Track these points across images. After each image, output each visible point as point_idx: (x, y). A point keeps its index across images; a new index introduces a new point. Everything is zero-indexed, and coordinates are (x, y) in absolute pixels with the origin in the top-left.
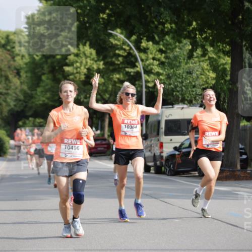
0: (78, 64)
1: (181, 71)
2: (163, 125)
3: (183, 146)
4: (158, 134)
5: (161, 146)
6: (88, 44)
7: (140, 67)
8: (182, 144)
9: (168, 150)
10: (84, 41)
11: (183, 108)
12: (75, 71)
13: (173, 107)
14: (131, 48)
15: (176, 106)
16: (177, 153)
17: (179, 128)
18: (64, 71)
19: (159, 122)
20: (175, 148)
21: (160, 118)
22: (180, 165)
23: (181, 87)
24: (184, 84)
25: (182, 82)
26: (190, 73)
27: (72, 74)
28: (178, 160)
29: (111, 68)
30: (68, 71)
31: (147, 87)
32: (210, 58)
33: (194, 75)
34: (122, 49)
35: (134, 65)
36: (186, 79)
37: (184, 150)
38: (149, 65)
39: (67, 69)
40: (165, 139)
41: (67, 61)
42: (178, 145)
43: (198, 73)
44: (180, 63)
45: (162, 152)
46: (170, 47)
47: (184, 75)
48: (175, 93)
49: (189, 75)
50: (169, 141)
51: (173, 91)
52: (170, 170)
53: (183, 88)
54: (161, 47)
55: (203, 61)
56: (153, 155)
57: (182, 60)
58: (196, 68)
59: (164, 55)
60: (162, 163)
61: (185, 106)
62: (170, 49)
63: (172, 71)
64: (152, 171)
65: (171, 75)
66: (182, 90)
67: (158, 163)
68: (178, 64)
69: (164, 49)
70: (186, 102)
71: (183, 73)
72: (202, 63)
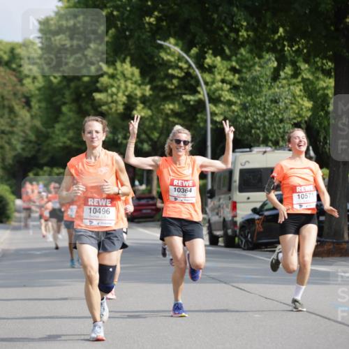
0: (114, 90)
1: (263, 99)
2: (236, 177)
3: (266, 207)
4: (230, 190)
5: (234, 207)
6: (128, 60)
7: (203, 93)
8: (265, 204)
9: (244, 212)
10: (123, 56)
11: (265, 152)
12: (110, 100)
13: (251, 151)
14: (190, 66)
15: (255, 150)
16: (257, 217)
17: (260, 180)
18: (93, 99)
19: (231, 173)
20: (255, 210)
22: (260, 235)
23: (262, 122)
24: (267, 118)
25: (264, 115)
26: (275, 101)
27: (106, 103)
28: (259, 227)
29: (162, 94)
30: (100, 99)
31: (213, 122)
32: (304, 80)
33: (282, 105)
34: (177, 67)
35: (194, 91)
36: (269, 110)
37: (267, 213)
38: (217, 90)
39: (98, 96)
40: (239, 196)
41: (99, 85)
42: (258, 206)
43: (288, 101)
44: (261, 87)
45: (235, 216)
46: (246, 64)
47: (268, 104)
48: (253, 131)
49: (274, 105)
50: (245, 199)
51: (251, 127)
52: (247, 241)
53: (266, 123)
54: (234, 64)
55: (294, 84)
56: (222, 219)
57: (264, 83)
58: (284, 94)
59: (237, 76)
60: (235, 232)
61: (268, 149)
62: (246, 67)
63: (249, 99)
64: (221, 243)
65: (247, 105)
66: (264, 126)
67: (230, 232)
68: (258, 88)
69: (237, 67)
70: (270, 144)
71: (266, 101)
72: (292, 87)
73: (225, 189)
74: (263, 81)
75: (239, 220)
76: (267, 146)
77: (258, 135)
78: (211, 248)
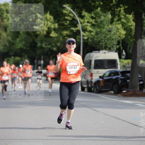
1: (105, 30)
2: (93, 63)
3: (105, 76)
4: (90, 68)
5: (92, 75)
6: (48, 13)
7: (80, 27)
8: (104, 74)
9: (96, 78)
11: (105, 53)
13: (99, 52)
14: (74, 16)
15: (101, 52)
16: (101, 80)
17: (103, 64)
19: (91, 61)
20: (100, 77)
21: (91, 59)
22: (102, 87)
24: (106, 38)
26: (110, 31)
28: (102, 84)
29: (62, 27)
31: (83, 39)
32: (122, 22)
34: (69, 16)
35: (76, 26)
36: (107, 35)
37: (105, 78)
38: (85, 26)
40: (94, 71)
42: (102, 75)
43: (115, 31)
44: (104, 25)
45: (92, 79)
46: (98, 15)
47: (107, 32)
48: (101, 43)
49: (109, 33)
50: (96, 72)
51: (99, 42)
52: (97, 90)
53: (106, 40)
54: (93, 15)
55: (118, 24)
56: (86, 80)
57: (105, 24)
58: (113, 28)
59: (94, 20)
60: (91, 86)
61: (107, 51)
62: (98, 16)
63: (99, 30)
64: (86, 90)
65: (98, 32)
66: (105, 41)
67: (90, 86)
68: (103, 26)
69: (94, 16)
70: (107, 49)
71: (106, 31)
72: (117, 25)
73: (88, 68)
74: (105, 22)
75: (94, 81)
76: (106, 50)
77: (102, 45)
78: (82, 92)
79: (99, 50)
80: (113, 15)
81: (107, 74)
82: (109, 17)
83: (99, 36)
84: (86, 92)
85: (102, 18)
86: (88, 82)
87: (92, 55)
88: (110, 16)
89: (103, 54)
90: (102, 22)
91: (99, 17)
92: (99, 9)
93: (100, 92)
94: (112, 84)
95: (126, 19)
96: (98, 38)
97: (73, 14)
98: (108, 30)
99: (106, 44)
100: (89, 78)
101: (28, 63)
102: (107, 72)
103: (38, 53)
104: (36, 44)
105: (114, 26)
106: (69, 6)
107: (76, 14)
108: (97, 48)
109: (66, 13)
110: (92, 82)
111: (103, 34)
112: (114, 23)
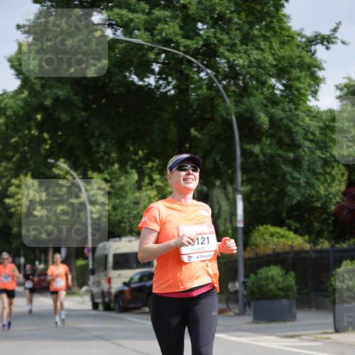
0: (19, 196)
1: (128, 202)
2: (111, 260)
3: (133, 281)
4: (106, 268)
5: (109, 281)
6: (29, 174)
8: (131, 279)
9: (117, 285)
10: (25, 171)
11: (130, 241)
12: (16, 204)
13: (120, 240)
14: (74, 178)
15: (124, 239)
16: (126, 288)
17: (127, 261)
18: (4, 203)
19: (106, 257)
20: (125, 284)
21: (106, 252)
22: (129, 302)
23: (128, 218)
24: (131, 215)
25: (129, 213)
26: (137, 203)
27: (13, 206)
28: (128, 296)
30: (9, 204)
32: (157, 187)
33: (142, 205)
34: (65, 178)
36: (133, 209)
37: (133, 286)
39: (8, 201)
40: (113, 274)
41: (8, 193)
42: (127, 280)
43: (146, 203)
44: (127, 193)
45: (110, 288)
46: (115, 176)
47: (131, 205)
48: (122, 225)
49: (136, 206)
50: (117, 276)
51: (120, 222)
52: (120, 307)
53: (131, 219)
54: (106, 176)
55: (149, 190)
56: (100, 291)
57: (128, 190)
58: (143, 198)
59: (109, 185)
60: (110, 300)
61: (133, 238)
62: (115, 178)
63: (118, 201)
64: (101, 307)
65: (117, 206)
66: (130, 221)
67: (107, 300)
68: (124, 194)
69: (109, 178)
70: (134, 234)
71: (130, 203)
72: (148, 192)
73: (102, 268)
74: (127, 188)
75: (114, 291)
76: (132, 235)
77: (125, 228)
78: (94, 312)
79: (119, 236)
80: (141, 174)
81: (137, 278)
82: (133, 178)
83: (118, 213)
84: (101, 312)
85: (121, 180)
86: (103, 294)
87: (107, 247)
88: (135, 177)
89: (127, 244)
90: (122, 188)
91: (118, 179)
92: (116, 166)
93: (125, 310)
94: (145, 296)
95: (163, 182)
96: (116, 215)
97: (72, 175)
98: (134, 200)
99: (131, 225)
100: (105, 286)
101: (7, 259)
102: (137, 274)
103: (14, 246)
104: (10, 229)
105: (144, 194)
106: (65, 162)
107: (78, 175)
108: (116, 234)
109: (59, 175)
110: (110, 293)
111: (126, 208)
112: (144, 188)
